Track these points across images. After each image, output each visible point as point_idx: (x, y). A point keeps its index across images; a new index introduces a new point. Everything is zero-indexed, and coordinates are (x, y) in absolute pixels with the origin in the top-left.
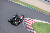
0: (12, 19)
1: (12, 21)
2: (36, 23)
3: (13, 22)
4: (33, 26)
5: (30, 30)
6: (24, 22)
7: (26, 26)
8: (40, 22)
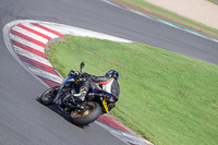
0: (64, 94)
1: (63, 106)
2: (62, 40)
3: (73, 109)
4: (49, 54)
5: (38, 71)
6: (13, 37)
7: (19, 55)
8: (80, 37)
